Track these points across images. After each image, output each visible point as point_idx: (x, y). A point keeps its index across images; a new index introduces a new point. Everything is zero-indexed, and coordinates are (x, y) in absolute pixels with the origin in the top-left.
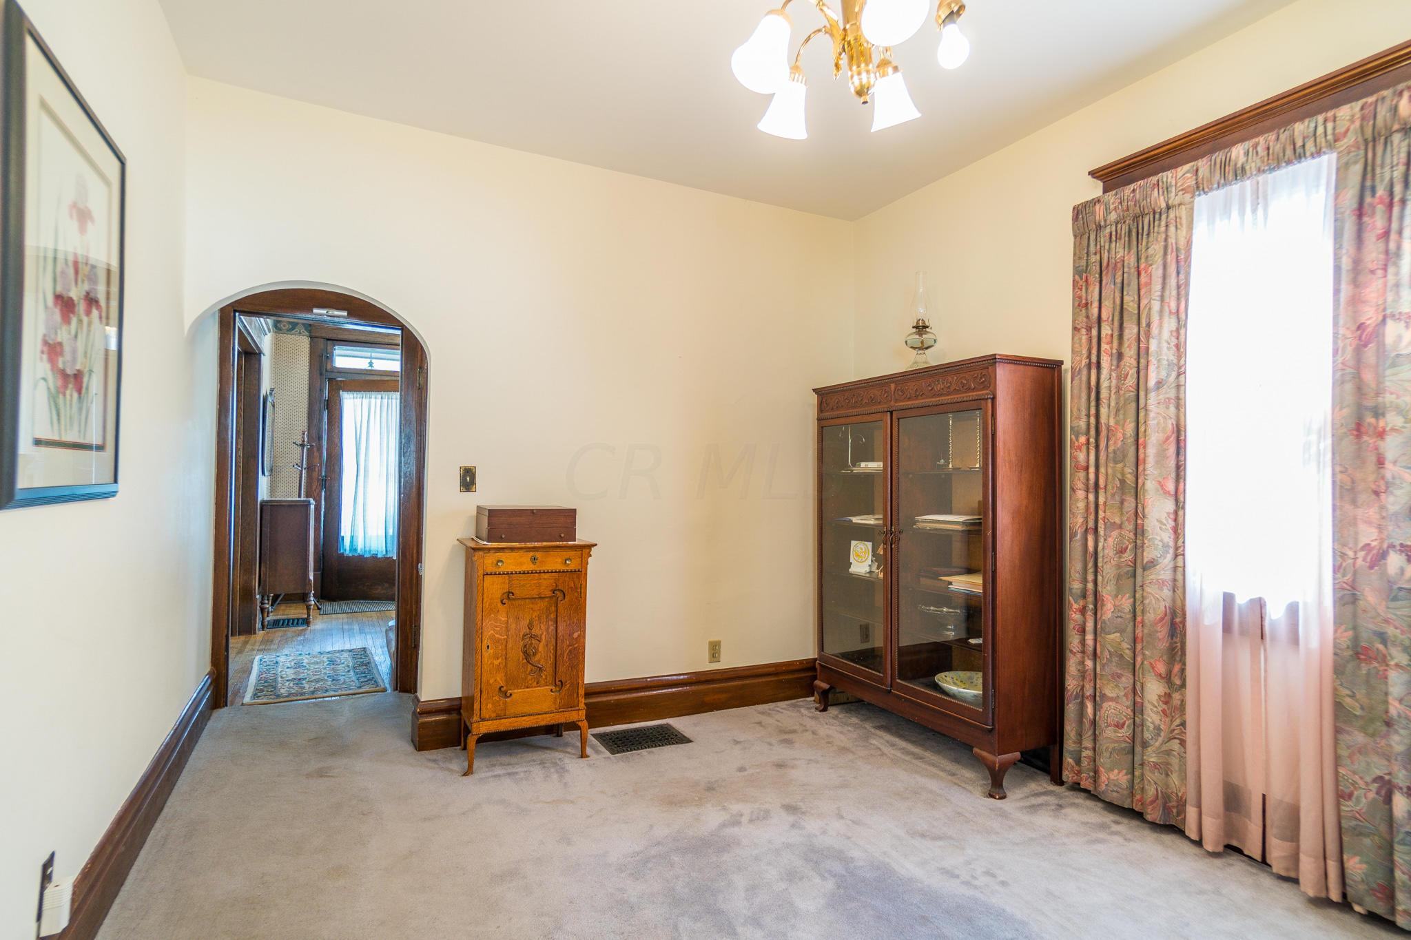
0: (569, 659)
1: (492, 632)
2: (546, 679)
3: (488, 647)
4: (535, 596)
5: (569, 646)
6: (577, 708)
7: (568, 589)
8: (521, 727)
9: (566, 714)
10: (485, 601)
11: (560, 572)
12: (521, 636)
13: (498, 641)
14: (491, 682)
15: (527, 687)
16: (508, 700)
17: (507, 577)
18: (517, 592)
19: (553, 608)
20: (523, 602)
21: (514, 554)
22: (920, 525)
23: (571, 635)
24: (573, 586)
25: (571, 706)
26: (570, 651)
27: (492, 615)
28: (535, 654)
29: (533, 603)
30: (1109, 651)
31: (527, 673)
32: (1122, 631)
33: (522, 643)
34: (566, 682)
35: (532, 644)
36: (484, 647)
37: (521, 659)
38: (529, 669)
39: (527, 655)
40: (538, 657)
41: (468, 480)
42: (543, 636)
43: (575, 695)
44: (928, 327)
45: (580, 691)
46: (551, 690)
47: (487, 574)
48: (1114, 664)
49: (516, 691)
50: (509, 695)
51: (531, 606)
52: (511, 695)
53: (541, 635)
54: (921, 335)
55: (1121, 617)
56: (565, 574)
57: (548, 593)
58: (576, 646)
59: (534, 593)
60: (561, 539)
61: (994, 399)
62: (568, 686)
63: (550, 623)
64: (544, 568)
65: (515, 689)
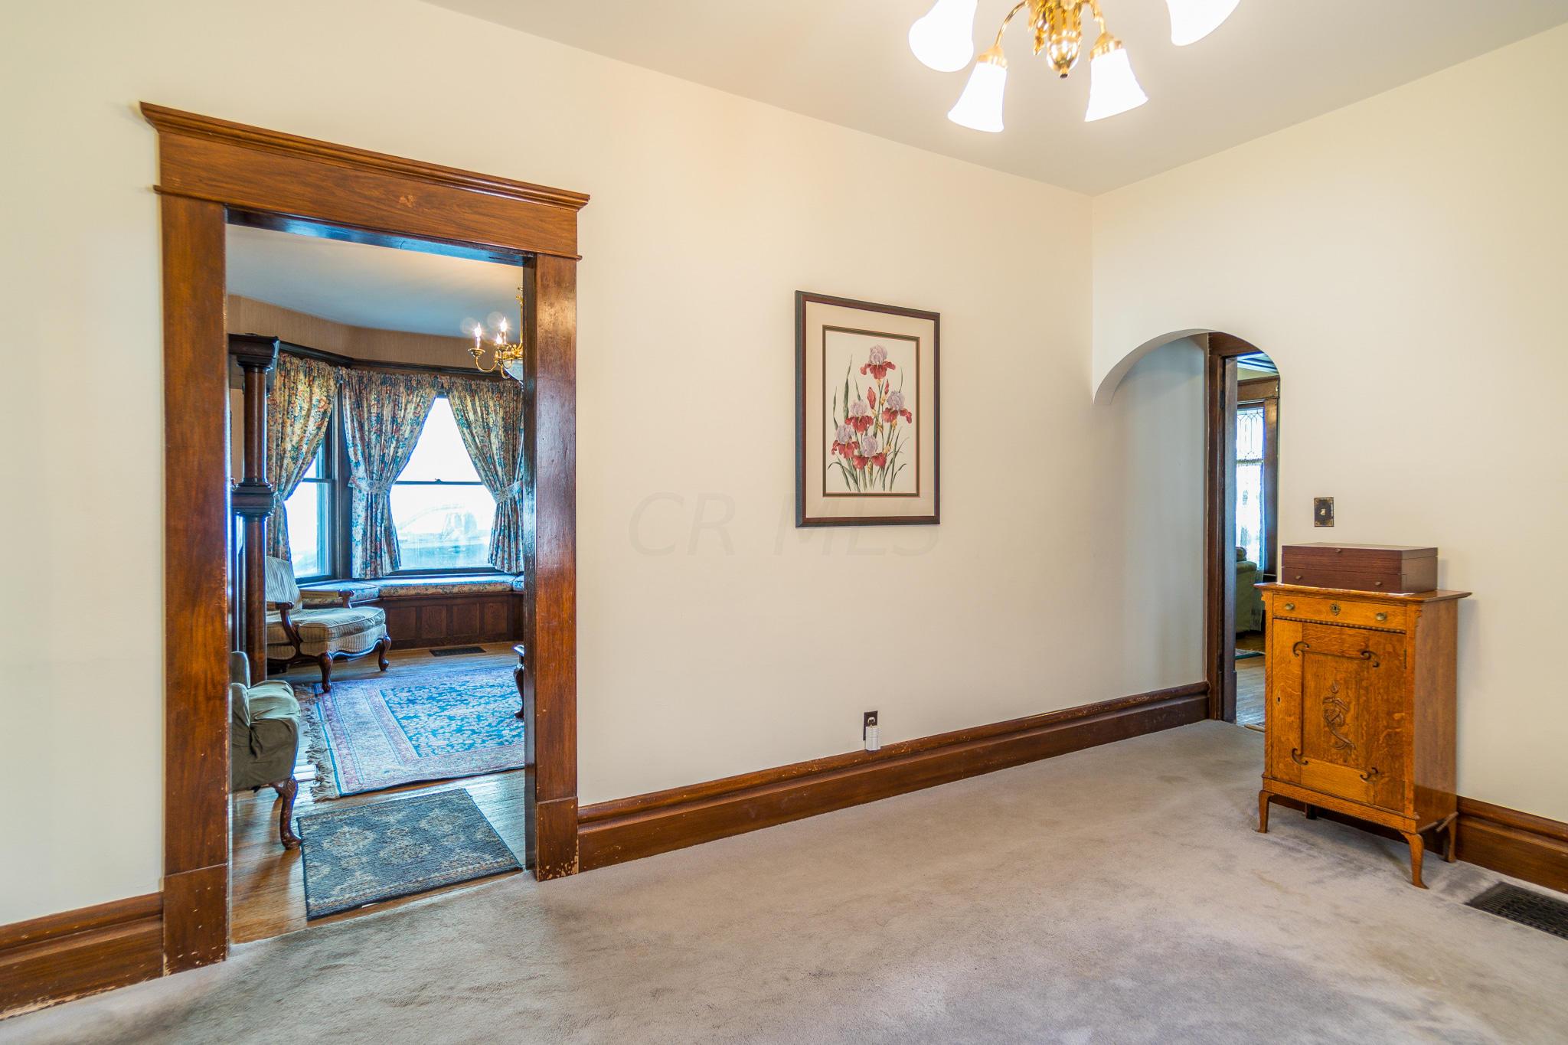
0: (1388, 745)
1: (1282, 684)
2: (1357, 759)
3: (1279, 699)
4: (1336, 653)
5: (1387, 727)
6: (1402, 814)
7: (1384, 653)
8: (1326, 807)
9: (1385, 815)
10: (1274, 647)
11: (1371, 629)
12: (1322, 698)
13: (1291, 696)
14: (1283, 739)
15: (1331, 762)
16: (1304, 767)
17: (1300, 625)
18: (1314, 643)
19: (1365, 673)
20: (1323, 658)
21: (1307, 600)
23: (1390, 714)
24: (1391, 650)
25: (1397, 810)
26: (1389, 735)
27: (1283, 665)
28: (1341, 725)
29: (1337, 662)
31: (1331, 744)
33: (1323, 707)
34: (1384, 773)
35: (1334, 711)
36: (1275, 699)
37: (1322, 725)
38: (1333, 741)
39: (1331, 724)
40: (1345, 729)
41: (1324, 512)
42: (1352, 706)
43: (1399, 797)
45: (1406, 792)
46: (1361, 776)
47: (1276, 618)
49: (1313, 760)
50: (1304, 762)
51: (1335, 665)
52: (1307, 762)
53: (1349, 703)
56: (1379, 633)
57: (1354, 653)
58: (1398, 730)
59: (1335, 648)
60: (1380, 588)
62: (1387, 779)
63: (1362, 692)
64: (1354, 622)
65: (1314, 758)
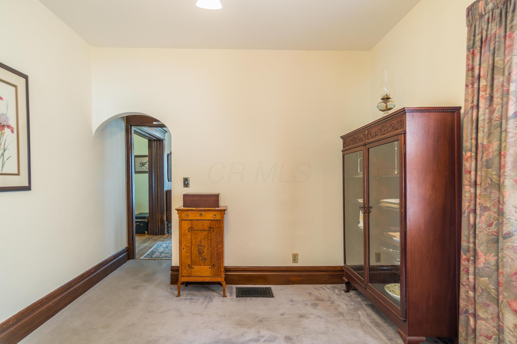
0: (217, 256)
1: (185, 243)
2: (208, 263)
3: (184, 248)
4: (201, 229)
5: (216, 251)
6: (221, 276)
7: (215, 227)
8: (198, 281)
9: (216, 278)
10: (182, 230)
11: (212, 220)
12: (197, 245)
13: (188, 246)
14: (185, 262)
15: (200, 266)
16: (192, 270)
17: (190, 221)
18: (195, 227)
19: (210, 234)
20: (197, 232)
21: (193, 212)
22: (382, 204)
23: (217, 246)
24: (217, 226)
25: (218, 275)
26: (217, 253)
27: (185, 236)
28: (203, 253)
29: (201, 232)
30: (481, 288)
31: (200, 260)
32: (490, 277)
33: (197, 248)
34: (216, 265)
35: (201, 248)
36: (182, 248)
37: (197, 255)
38: (201, 259)
39: (200, 253)
40: (204, 254)
41: (186, 183)
42: (206, 246)
43: (220, 271)
44: (390, 98)
45: (222, 269)
46: (210, 268)
47: (182, 220)
48: (485, 297)
49: (195, 267)
50: (192, 268)
51: (201, 233)
52: (193, 268)
53: (205, 245)
54: (386, 103)
55: (489, 268)
56: (214, 221)
57: (207, 229)
58: (219, 251)
59: (201, 228)
60: (213, 207)
61: (405, 134)
62: (216, 267)
63: (209, 241)
64: (207, 219)
65: (195, 266)
